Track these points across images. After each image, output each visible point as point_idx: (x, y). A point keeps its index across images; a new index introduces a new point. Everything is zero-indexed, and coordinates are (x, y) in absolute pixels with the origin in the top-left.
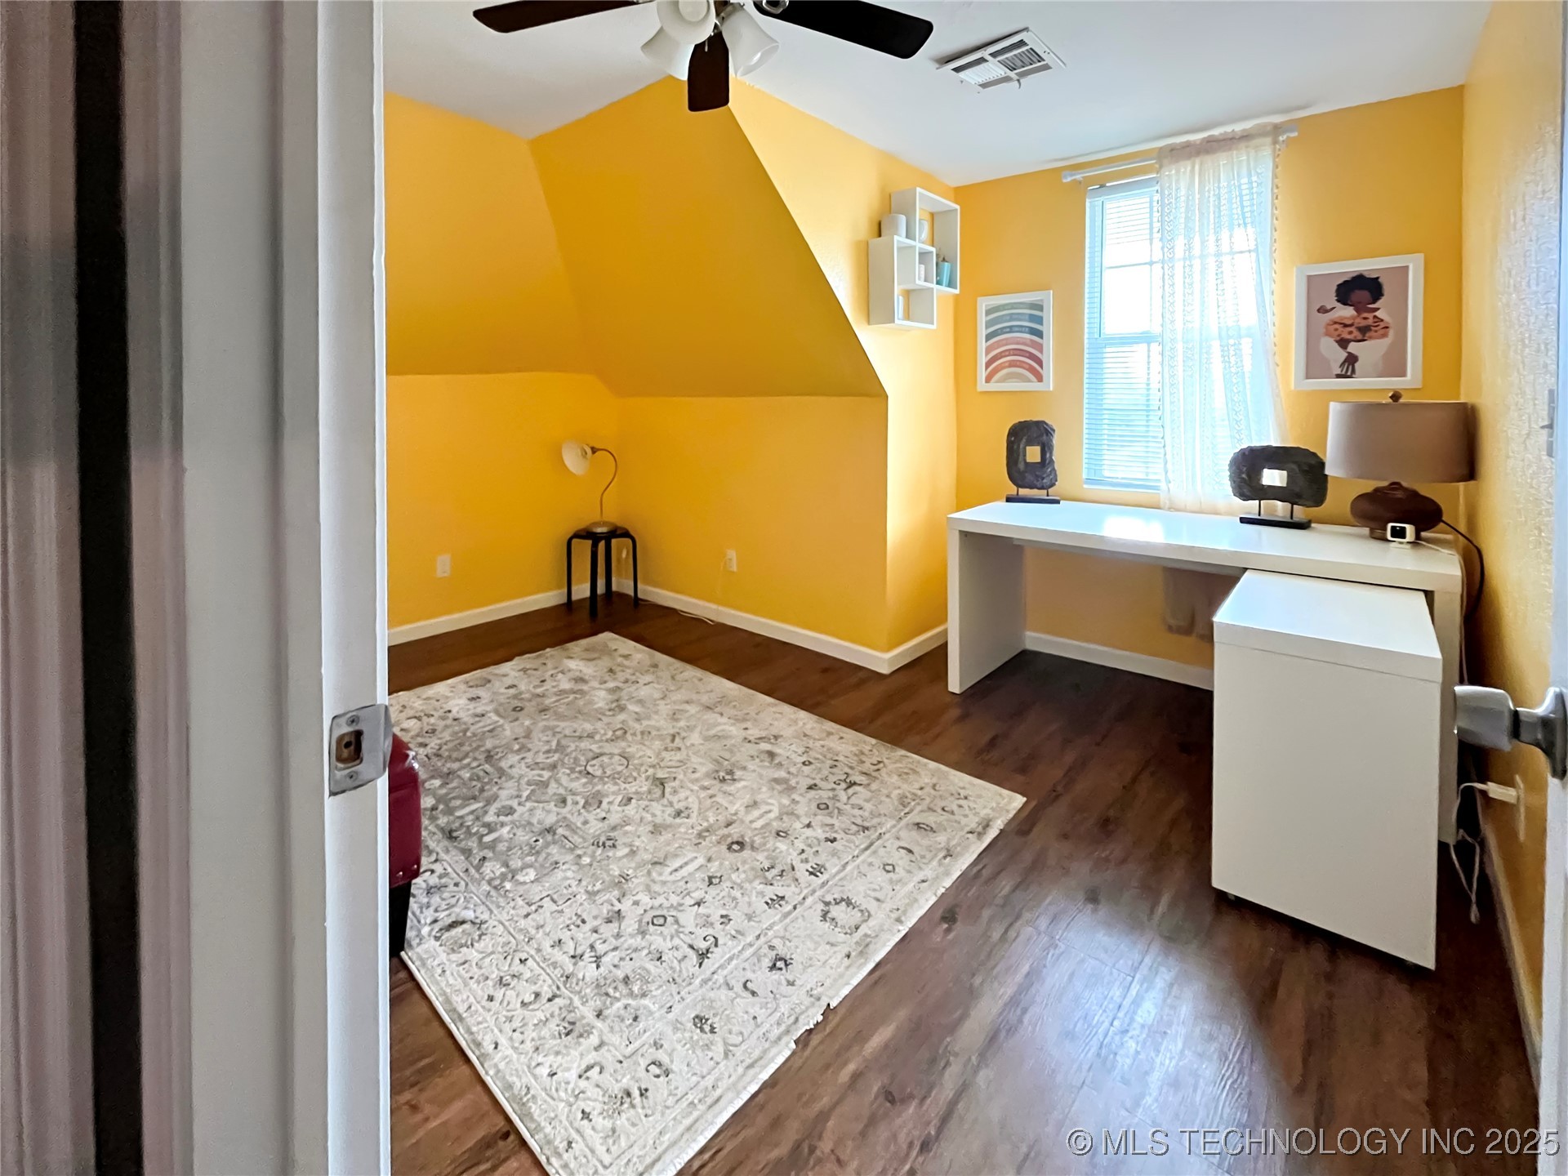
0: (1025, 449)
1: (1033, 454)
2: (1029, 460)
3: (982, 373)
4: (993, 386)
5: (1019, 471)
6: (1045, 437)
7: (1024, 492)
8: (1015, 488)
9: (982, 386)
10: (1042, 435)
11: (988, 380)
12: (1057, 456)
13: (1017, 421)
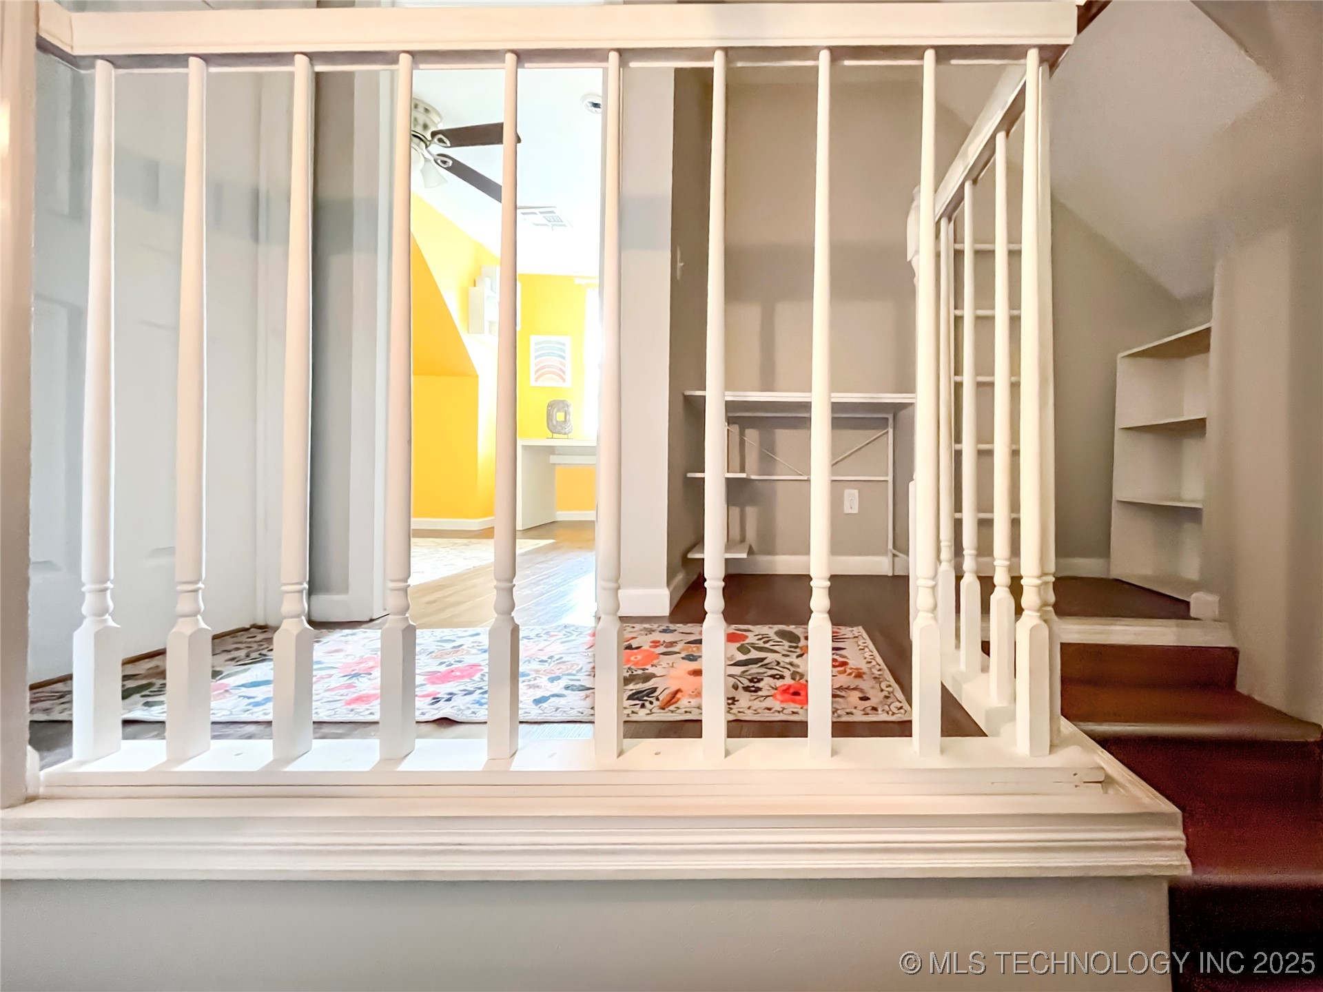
0: (556, 414)
1: (560, 416)
2: (558, 420)
3: (533, 377)
4: (539, 384)
5: (554, 426)
6: (566, 408)
7: (555, 435)
8: (551, 434)
9: (533, 383)
10: (564, 407)
11: (537, 379)
12: (572, 417)
13: (552, 400)
